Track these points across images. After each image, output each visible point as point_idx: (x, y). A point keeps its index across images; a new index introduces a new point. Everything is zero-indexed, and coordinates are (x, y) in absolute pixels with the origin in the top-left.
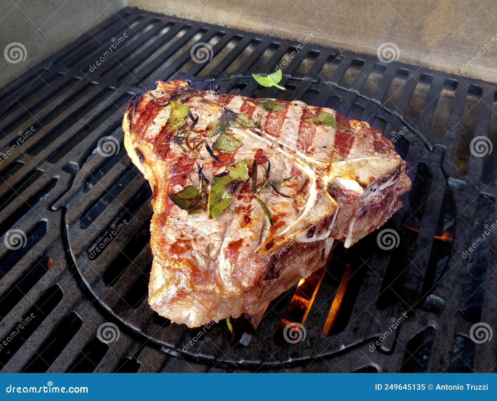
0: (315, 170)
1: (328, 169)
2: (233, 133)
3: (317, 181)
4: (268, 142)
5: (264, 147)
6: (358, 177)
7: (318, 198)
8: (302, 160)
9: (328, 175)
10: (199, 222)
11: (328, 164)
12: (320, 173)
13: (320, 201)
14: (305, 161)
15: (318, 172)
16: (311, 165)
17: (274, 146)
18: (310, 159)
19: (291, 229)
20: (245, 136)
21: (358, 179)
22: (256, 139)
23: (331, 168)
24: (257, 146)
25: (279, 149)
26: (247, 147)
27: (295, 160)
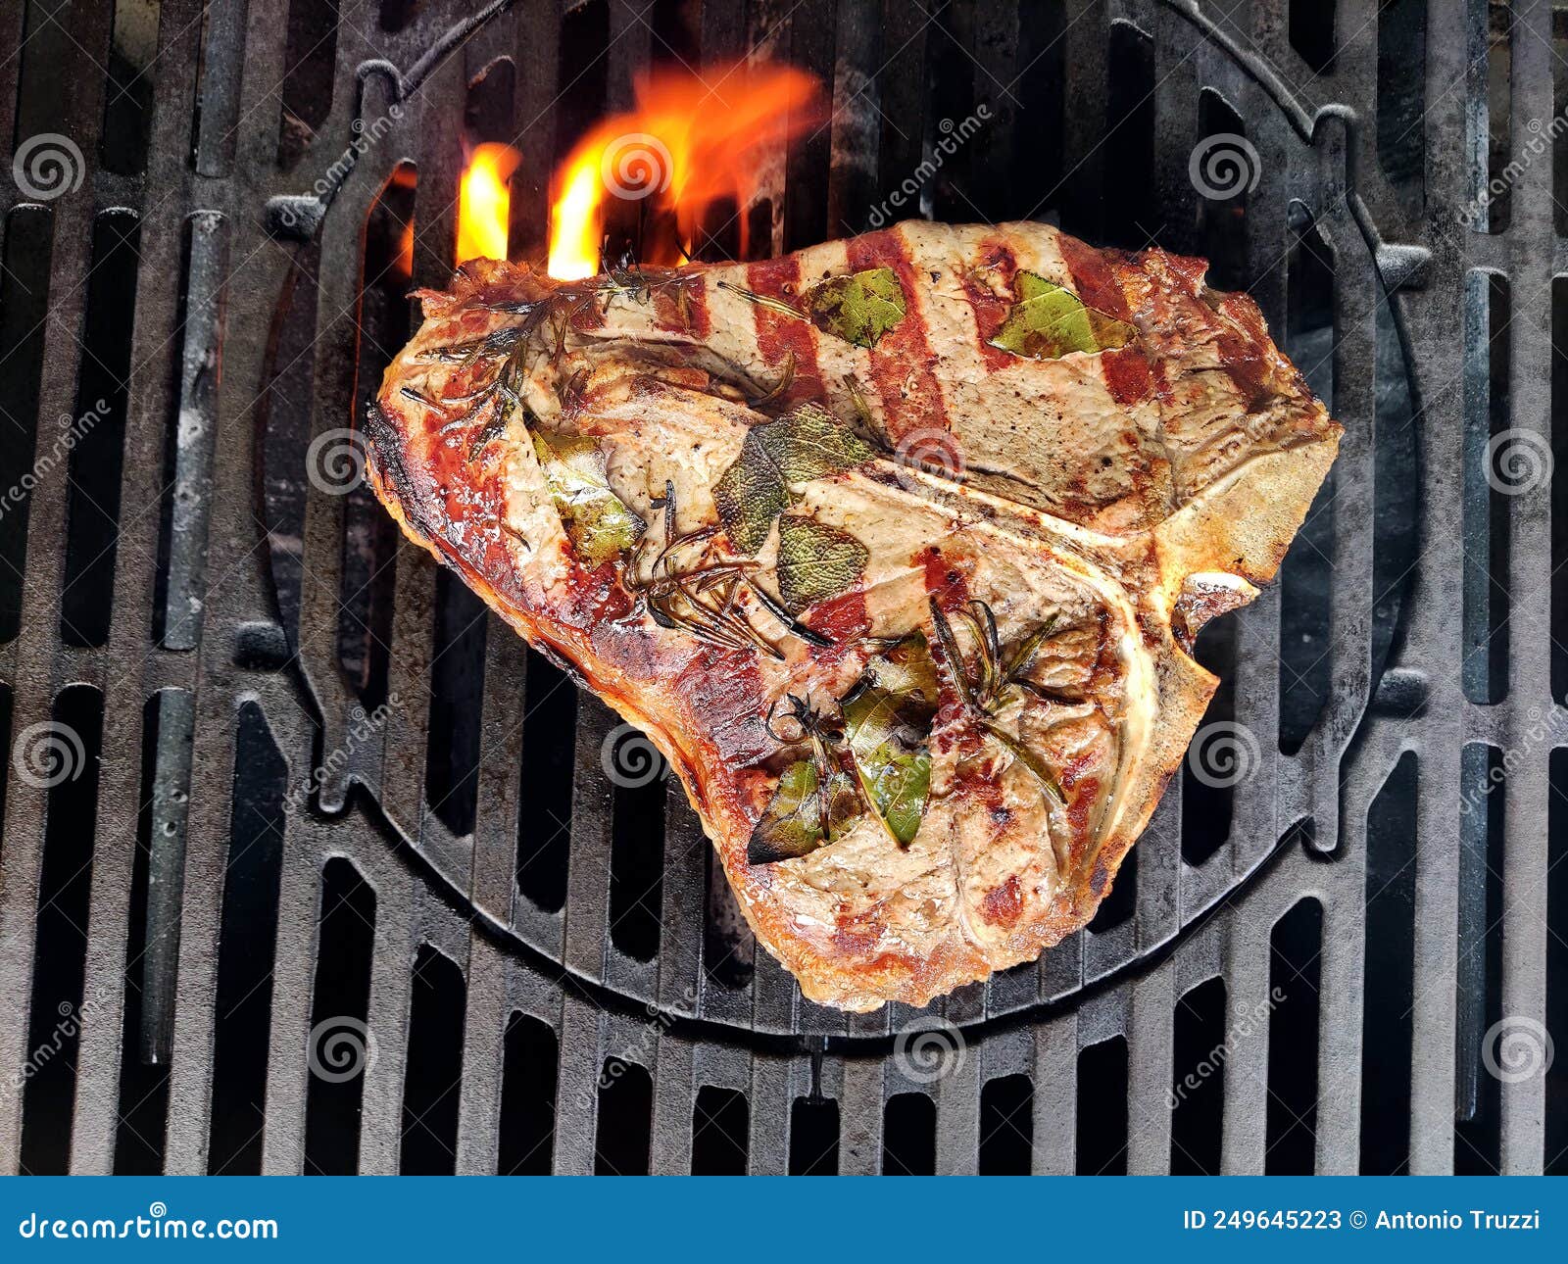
0: (1118, 574)
1: (1152, 556)
2: (812, 507)
3: (1138, 618)
4: (939, 507)
5: (937, 536)
6: (1240, 561)
7: (1161, 678)
8: (1069, 548)
9: (1160, 581)
10: (864, 851)
11: (1147, 536)
12: (1137, 584)
13: (1171, 688)
14: (1076, 548)
15: (1127, 580)
16: (1099, 558)
17: (966, 517)
18: (1090, 537)
19: (1130, 809)
20: (860, 505)
21: (1242, 565)
22: (899, 506)
23: (1158, 550)
24: (916, 536)
25: (985, 526)
26: (887, 553)
27: (1047, 555)
